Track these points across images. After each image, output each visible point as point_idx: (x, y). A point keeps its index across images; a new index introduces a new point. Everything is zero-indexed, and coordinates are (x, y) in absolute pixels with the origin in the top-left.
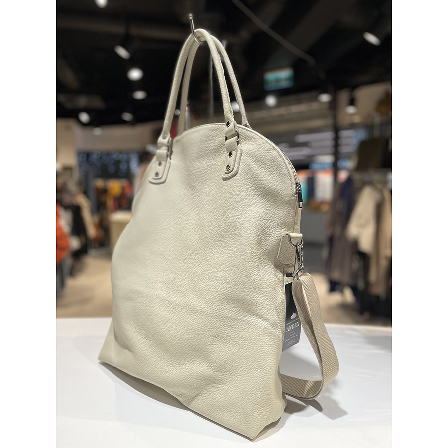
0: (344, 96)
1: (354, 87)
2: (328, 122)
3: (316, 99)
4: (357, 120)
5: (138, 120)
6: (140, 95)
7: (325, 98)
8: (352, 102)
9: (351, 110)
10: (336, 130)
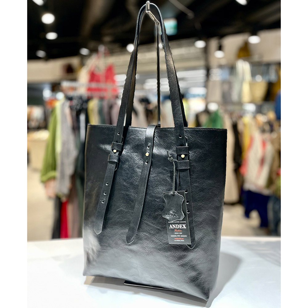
0: (214, 43)
1: (221, 36)
2: (202, 63)
3: (193, 43)
4: (223, 62)
5: (50, 57)
6: (52, 36)
7: (200, 44)
8: (220, 48)
9: (219, 54)
10: (208, 69)
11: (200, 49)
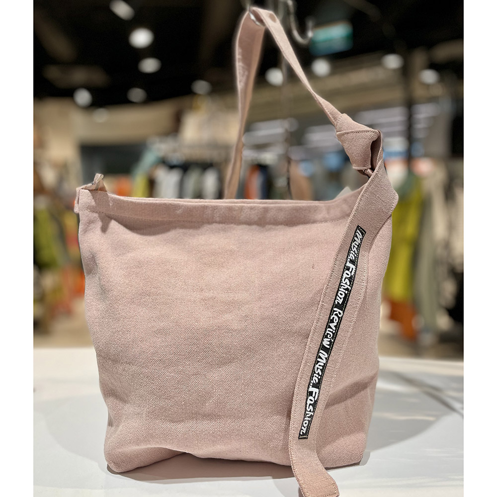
0: (419, 58)
2: (397, 94)
3: (379, 63)
6: (150, 65)
7: (392, 62)
9: (428, 76)
10: (410, 104)
11: (395, 70)
